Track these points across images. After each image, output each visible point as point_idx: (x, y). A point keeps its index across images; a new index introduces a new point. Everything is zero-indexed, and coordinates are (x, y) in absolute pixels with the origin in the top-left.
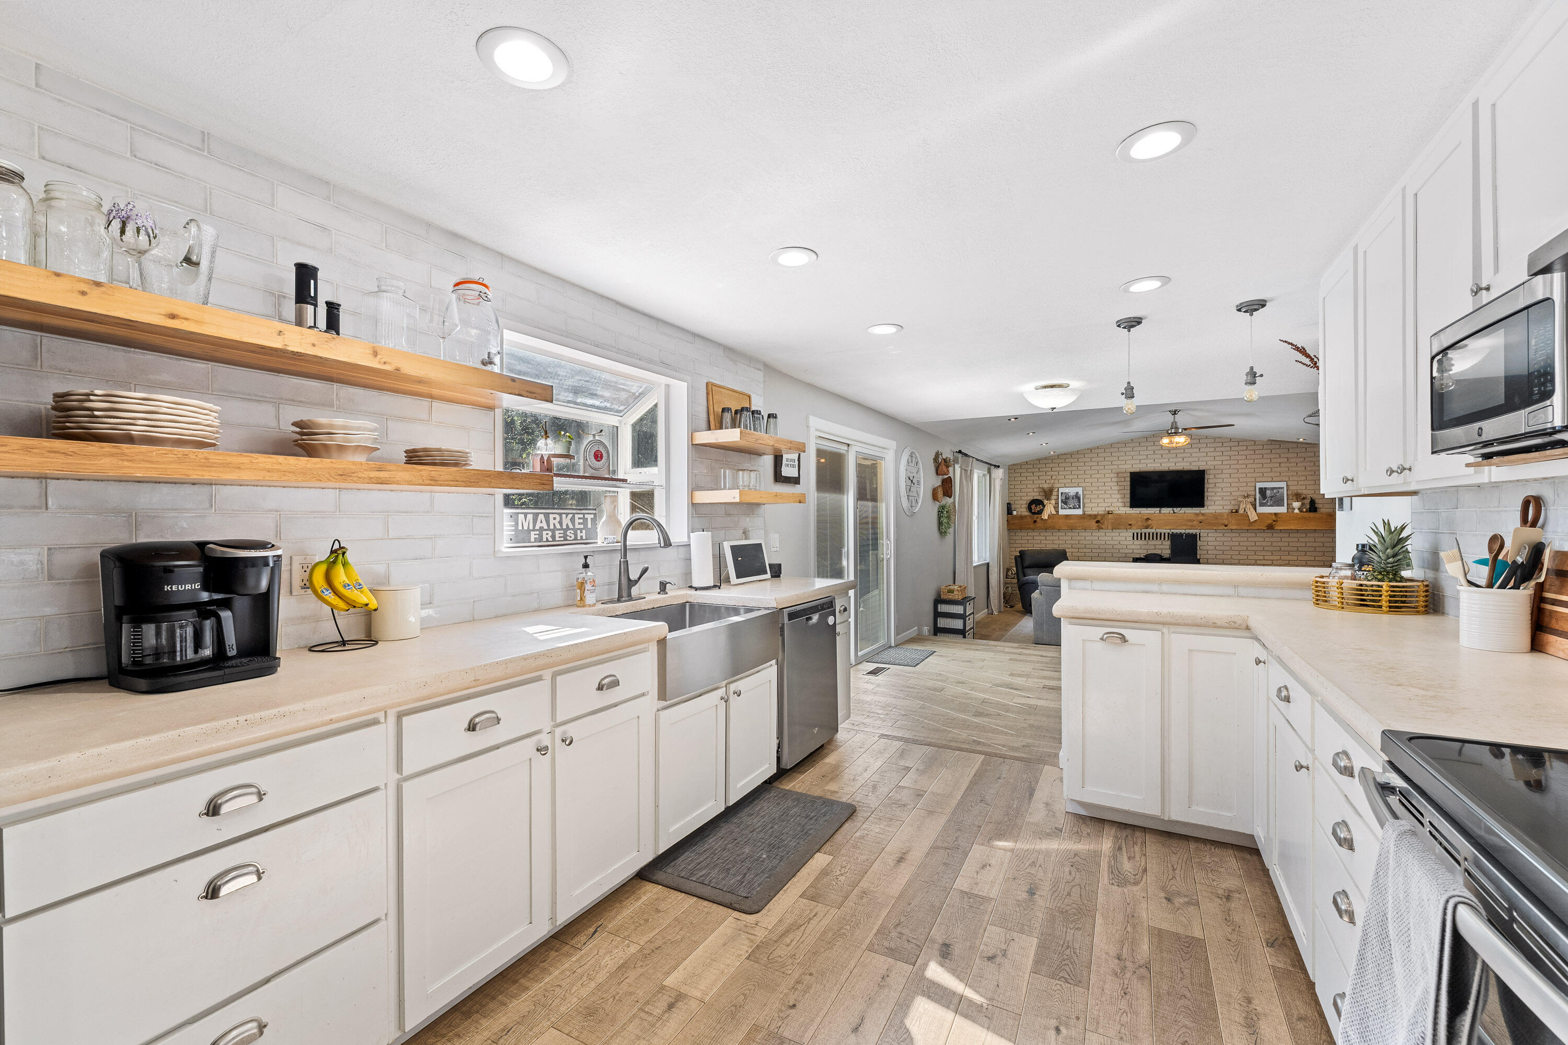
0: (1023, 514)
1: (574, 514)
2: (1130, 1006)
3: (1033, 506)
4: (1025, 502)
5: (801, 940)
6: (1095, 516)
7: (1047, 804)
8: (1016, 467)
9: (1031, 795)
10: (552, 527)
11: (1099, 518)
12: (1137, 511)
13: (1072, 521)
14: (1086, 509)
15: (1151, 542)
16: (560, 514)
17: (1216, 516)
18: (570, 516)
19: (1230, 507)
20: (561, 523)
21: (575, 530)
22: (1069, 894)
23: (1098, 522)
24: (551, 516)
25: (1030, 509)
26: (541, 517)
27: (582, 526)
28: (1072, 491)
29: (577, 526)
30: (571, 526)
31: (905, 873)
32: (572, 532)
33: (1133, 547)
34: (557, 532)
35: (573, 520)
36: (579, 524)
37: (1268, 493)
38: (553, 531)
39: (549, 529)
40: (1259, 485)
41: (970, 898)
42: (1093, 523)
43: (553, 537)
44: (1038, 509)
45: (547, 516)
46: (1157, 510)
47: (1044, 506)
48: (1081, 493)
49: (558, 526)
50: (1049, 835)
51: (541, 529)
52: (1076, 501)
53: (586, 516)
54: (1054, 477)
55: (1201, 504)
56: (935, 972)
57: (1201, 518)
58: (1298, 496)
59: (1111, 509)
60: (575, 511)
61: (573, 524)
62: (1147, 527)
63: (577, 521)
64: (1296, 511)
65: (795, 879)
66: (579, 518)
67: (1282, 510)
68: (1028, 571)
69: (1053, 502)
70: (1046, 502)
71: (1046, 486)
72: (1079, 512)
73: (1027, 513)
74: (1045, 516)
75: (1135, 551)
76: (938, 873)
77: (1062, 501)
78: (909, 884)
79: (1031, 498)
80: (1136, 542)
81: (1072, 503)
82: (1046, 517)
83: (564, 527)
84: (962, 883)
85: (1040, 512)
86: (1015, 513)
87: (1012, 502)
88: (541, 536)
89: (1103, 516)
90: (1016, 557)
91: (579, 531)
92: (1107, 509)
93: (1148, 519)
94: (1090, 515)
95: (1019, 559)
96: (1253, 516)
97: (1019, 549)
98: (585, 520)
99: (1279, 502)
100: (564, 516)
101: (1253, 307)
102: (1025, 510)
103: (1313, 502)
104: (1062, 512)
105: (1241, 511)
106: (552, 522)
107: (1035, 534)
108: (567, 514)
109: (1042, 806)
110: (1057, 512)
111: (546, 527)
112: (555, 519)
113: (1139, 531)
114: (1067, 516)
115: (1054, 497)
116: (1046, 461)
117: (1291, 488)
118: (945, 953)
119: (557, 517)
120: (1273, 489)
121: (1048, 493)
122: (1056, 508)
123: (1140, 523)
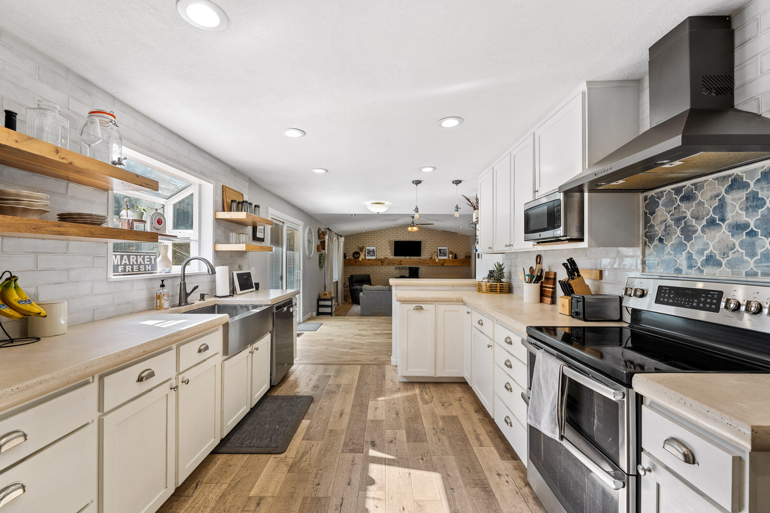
0: (351, 258)
1: (144, 255)
2: (442, 443)
3: (355, 255)
4: (352, 253)
5: (311, 457)
6: (381, 260)
7: (391, 380)
8: (348, 237)
9: (384, 378)
10: (131, 263)
11: (382, 260)
12: (397, 257)
13: (371, 262)
14: (377, 257)
15: (402, 271)
16: (136, 256)
17: (425, 260)
18: (142, 257)
19: (429, 257)
20: (137, 261)
21: (145, 265)
22: (410, 411)
23: (382, 262)
24: (131, 257)
25: (354, 256)
26: (125, 257)
27: (149, 263)
28: (371, 248)
29: (146, 263)
30: (143, 263)
31: (346, 419)
32: (143, 266)
33: (396, 273)
34: (135, 266)
35: (143, 259)
36: (147, 261)
37: (442, 251)
38: (132, 266)
39: (130, 265)
40: (439, 248)
41: (375, 422)
42: (380, 262)
43: (132, 269)
44: (357, 256)
45: (129, 256)
46: (404, 257)
47: (360, 255)
48: (375, 249)
49: (135, 263)
50: (396, 391)
51: (125, 265)
52: (373, 253)
53: (151, 257)
54: (364, 242)
55: (420, 255)
56: (372, 453)
57: (420, 261)
58: (451, 253)
59: (387, 257)
60: (145, 254)
61: (144, 262)
62: (400, 265)
63: (146, 260)
64: (451, 258)
65: (297, 433)
66: (147, 258)
67: (446, 258)
68: (354, 284)
69: (364, 253)
70: (361, 253)
71: (360, 246)
72: (374, 258)
73: (352, 258)
74: (360, 259)
75: (396, 275)
76: (359, 416)
77: (367, 253)
78: (349, 422)
79: (354, 251)
80: (396, 271)
81: (371, 253)
82: (361, 260)
83: (139, 263)
84: (370, 417)
85: (358, 257)
86: (347, 258)
87: (346, 253)
88: (125, 268)
89: (384, 259)
90: (349, 278)
91: (147, 266)
92: (385, 257)
93: (401, 261)
94: (379, 259)
95: (350, 279)
96: (437, 261)
97: (350, 274)
98: (151, 259)
99: (445, 255)
100: (139, 257)
101: (457, 182)
102: (351, 256)
103: (456, 255)
104: (367, 258)
105: (433, 258)
106: (131, 260)
107: (357, 267)
108: (140, 256)
109: (390, 381)
110: (365, 258)
111: (128, 263)
112: (133, 258)
113: (397, 266)
114: (369, 260)
115: (364, 251)
116: (361, 235)
117: (449, 249)
118: (373, 445)
119: (135, 257)
120: (443, 249)
121: (362, 249)
122: (365, 256)
123: (398, 263)
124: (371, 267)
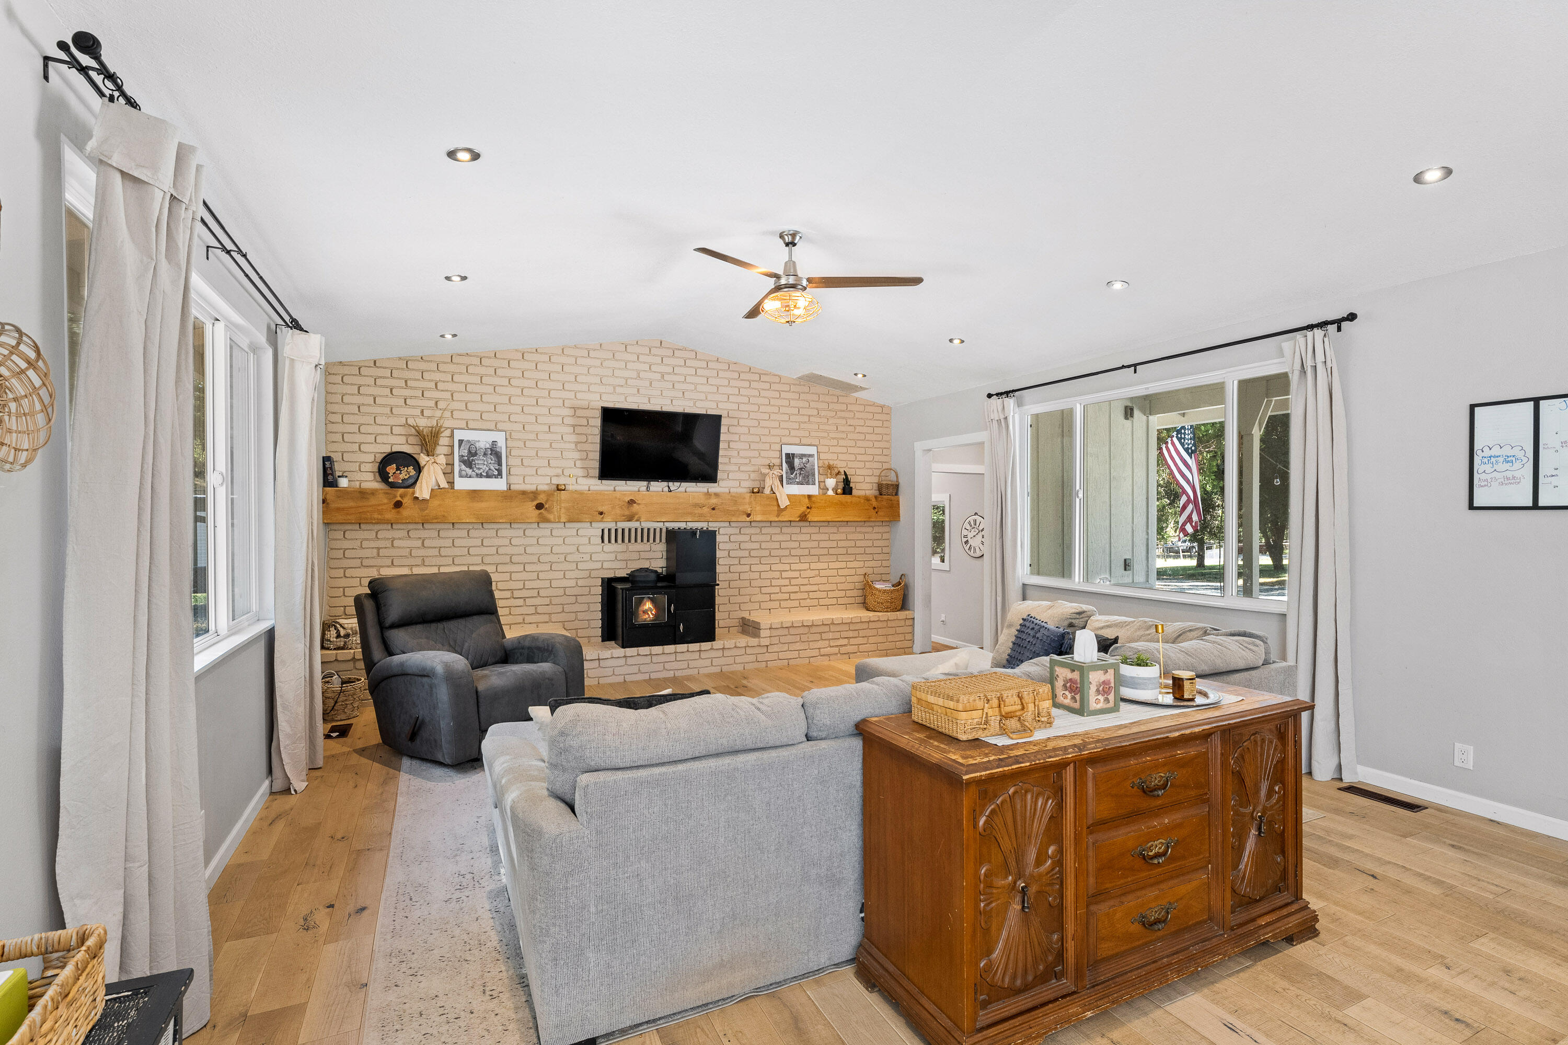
0: (365, 485)
3: (391, 469)
4: (371, 458)
6: (535, 494)
8: (346, 370)
11: (541, 499)
12: (609, 485)
13: (483, 505)
14: (513, 480)
15: (634, 547)
17: (735, 499)
19: (748, 484)
23: (539, 506)
25: (383, 475)
28: (483, 439)
33: (602, 557)
37: (797, 462)
40: (787, 449)
42: (529, 508)
44: (403, 475)
46: (642, 485)
47: (419, 469)
48: (501, 444)
52: (491, 460)
54: (442, 405)
55: (708, 475)
57: (714, 501)
58: (830, 469)
59: (561, 481)
62: (630, 519)
64: (830, 493)
67: (813, 490)
68: (398, 636)
69: (442, 460)
70: (423, 459)
71: (423, 423)
72: (499, 485)
73: (377, 485)
74: (423, 490)
75: (606, 565)
77: (462, 461)
79: (388, 450)
80: (608, 547)
81: (484, 463)
82: (426, 495)
85: (412, 484)
86: (343, 483)
87: (336, 457)
89: (549, 495)
90: (358, 600)
92: (555, 481)
93: (632, 502)
94: (524, 493)
95: (369, 605)
96: (784, 502)
97: (374, 573)
99: (807, 478)
102: (370, 476)
103: (847, 481)
104: (461, 484)
105: (767, 491)
107: (396, 534)
110: (451, 483)
113: (612, 526)
114: (474, 494)
115: (441, 450)
116: (423, 366)
117: (822, 456)
120: (802, 456)
121: (428, 441)
122: (449, 473)
123: (618, 511)
124: (483, 533)
